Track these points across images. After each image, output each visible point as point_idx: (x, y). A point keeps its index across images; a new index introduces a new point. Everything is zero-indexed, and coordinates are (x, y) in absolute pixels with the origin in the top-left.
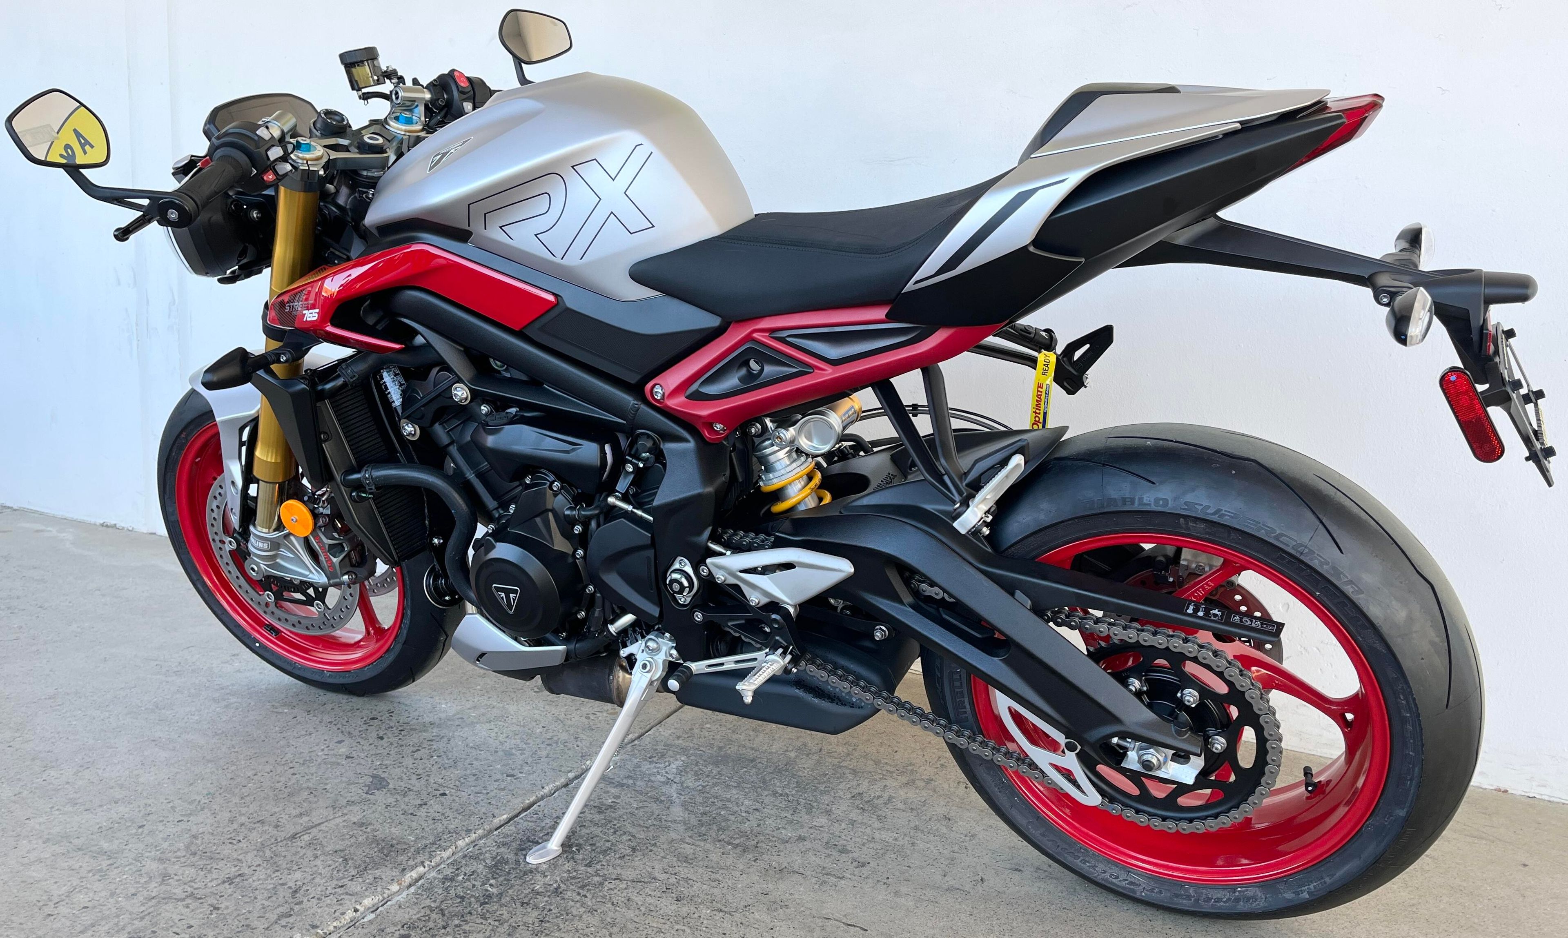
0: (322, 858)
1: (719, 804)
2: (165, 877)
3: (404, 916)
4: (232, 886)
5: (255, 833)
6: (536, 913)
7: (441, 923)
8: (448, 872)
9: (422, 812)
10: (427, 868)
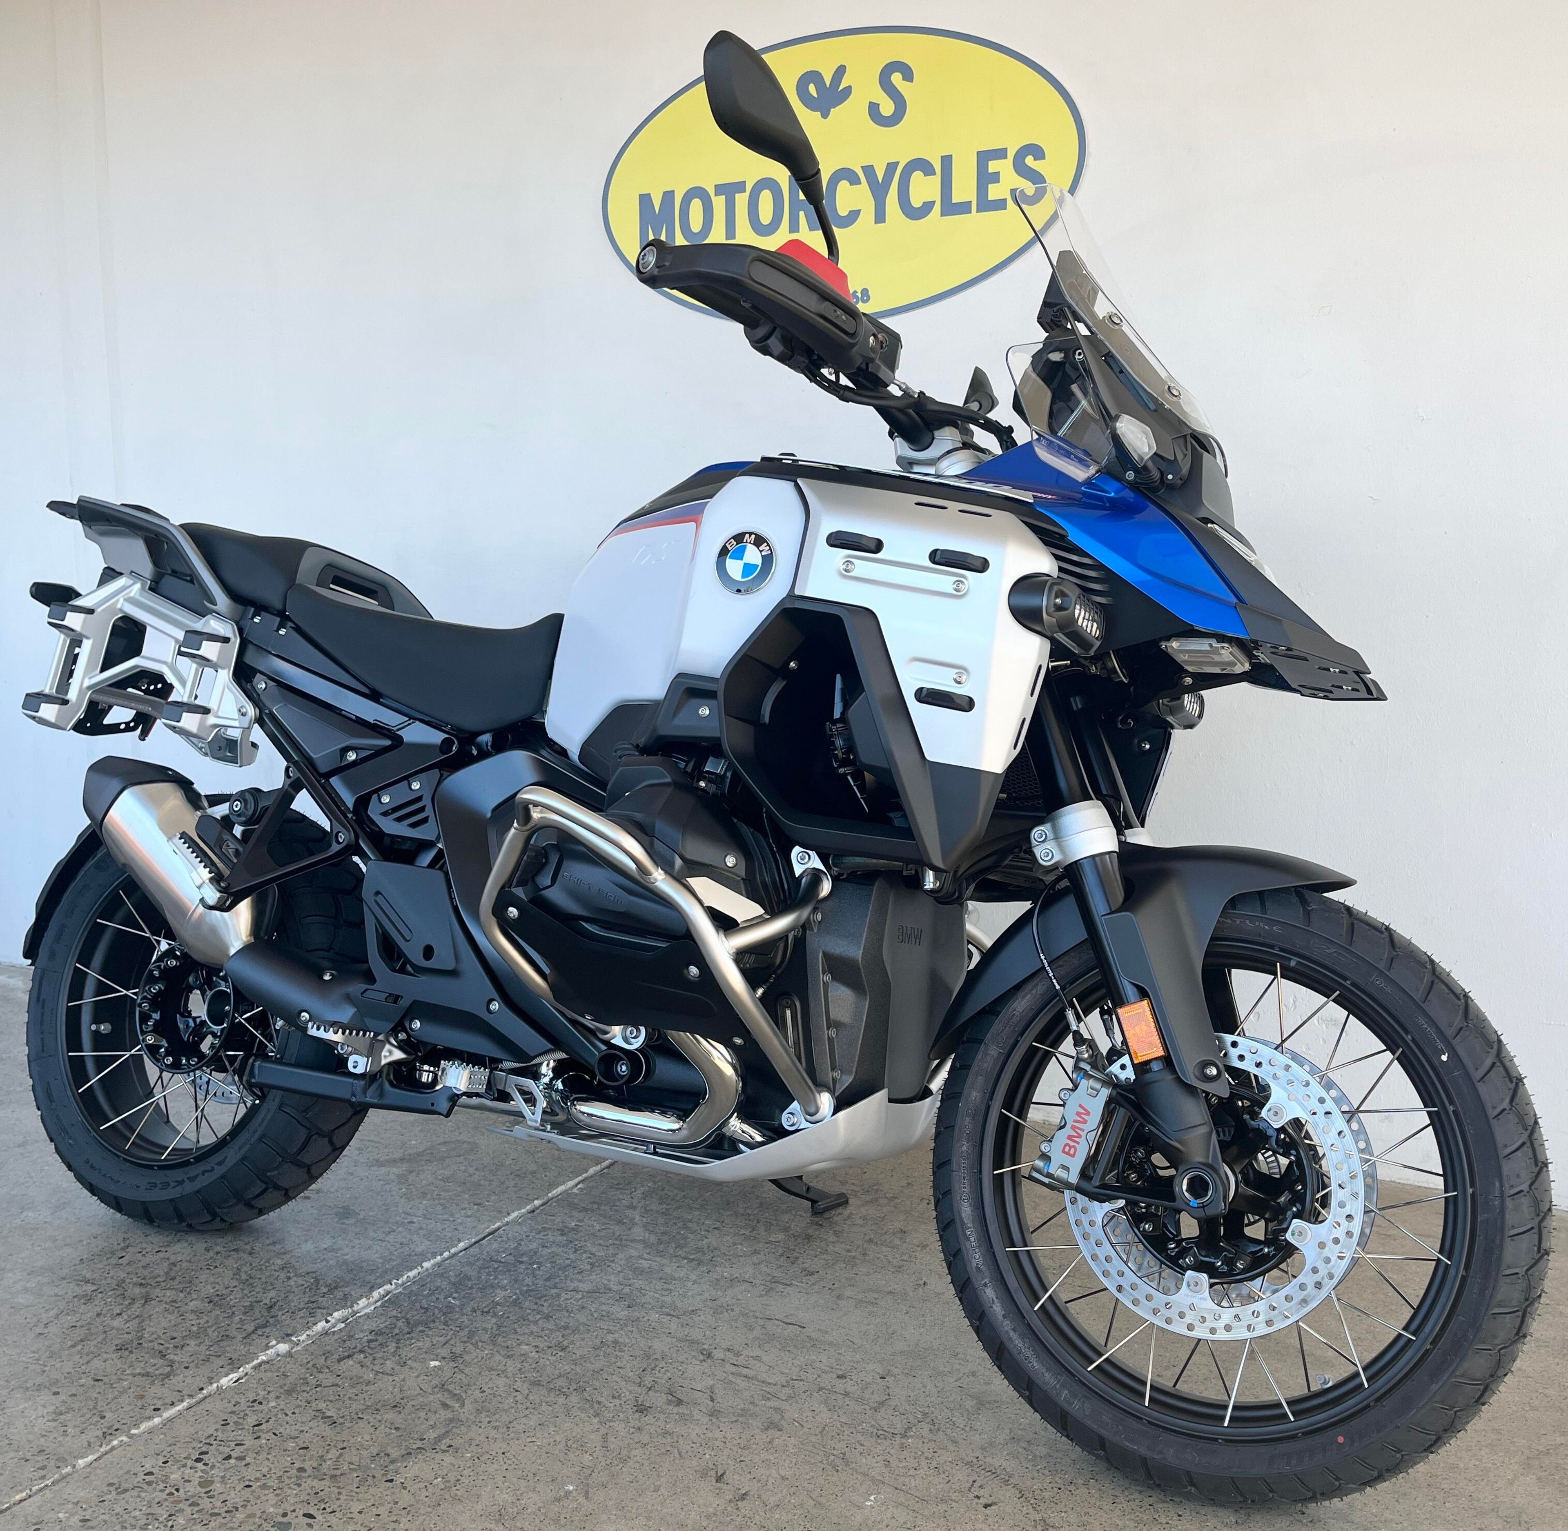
0: (295, 1279)
1: (680, 1224)
2: (147, 1300)
3: (372, 1325)
4: (211, 1304)
5: (230, 1259)
6: (494, 1320)
7: (406, 1330)
8: (414, 1288)
9: (391, 1238)
10: (394, 1286)
